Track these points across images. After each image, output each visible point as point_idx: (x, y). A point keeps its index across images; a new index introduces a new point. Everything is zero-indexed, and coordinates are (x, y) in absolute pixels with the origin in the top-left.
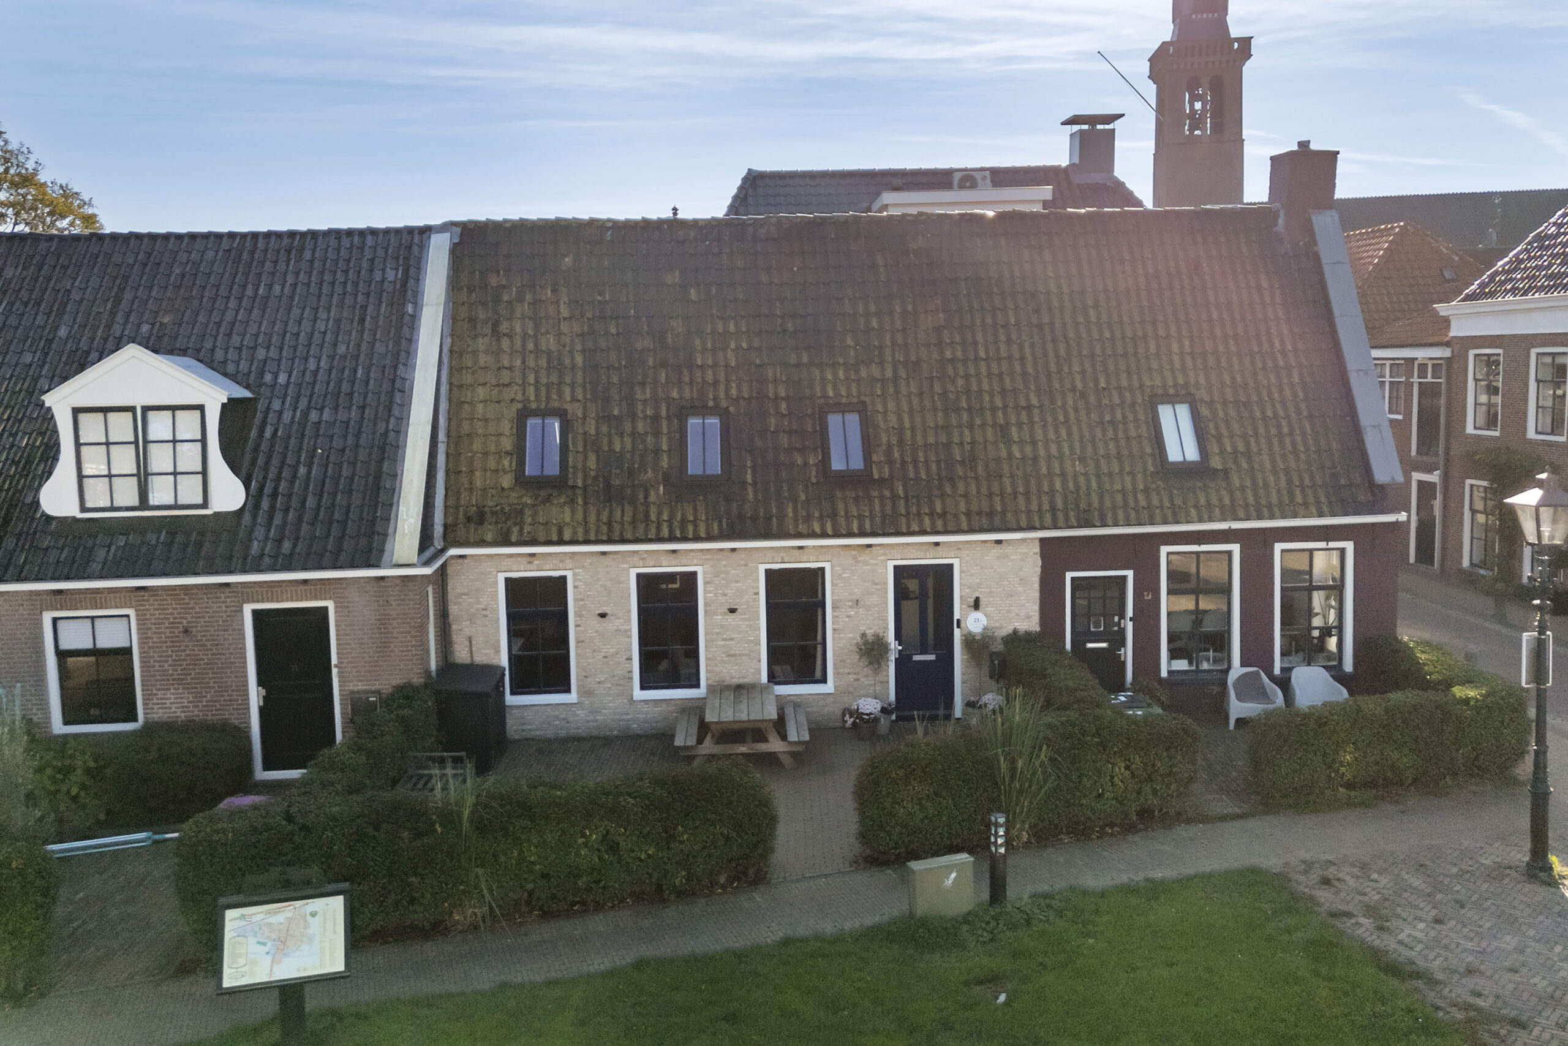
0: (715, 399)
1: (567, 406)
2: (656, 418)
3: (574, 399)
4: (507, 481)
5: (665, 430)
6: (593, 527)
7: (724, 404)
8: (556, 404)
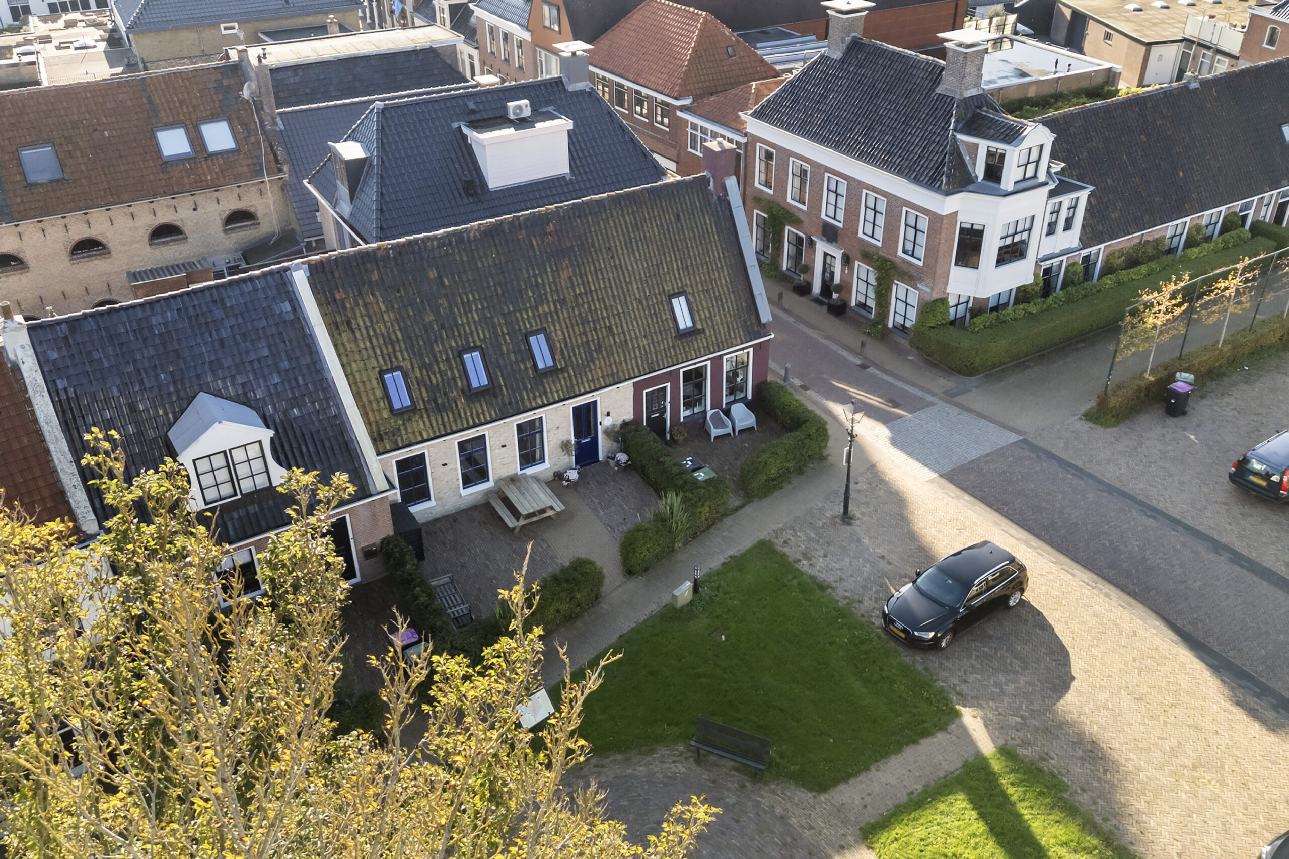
0: (474, 342)
1: (402, 364)
2: (448, 359)
3: (404, 360)
4: (385, 414)
5: (454, 366)
6: (436, 429)
7: (479, 344)
8: (395, 364)
